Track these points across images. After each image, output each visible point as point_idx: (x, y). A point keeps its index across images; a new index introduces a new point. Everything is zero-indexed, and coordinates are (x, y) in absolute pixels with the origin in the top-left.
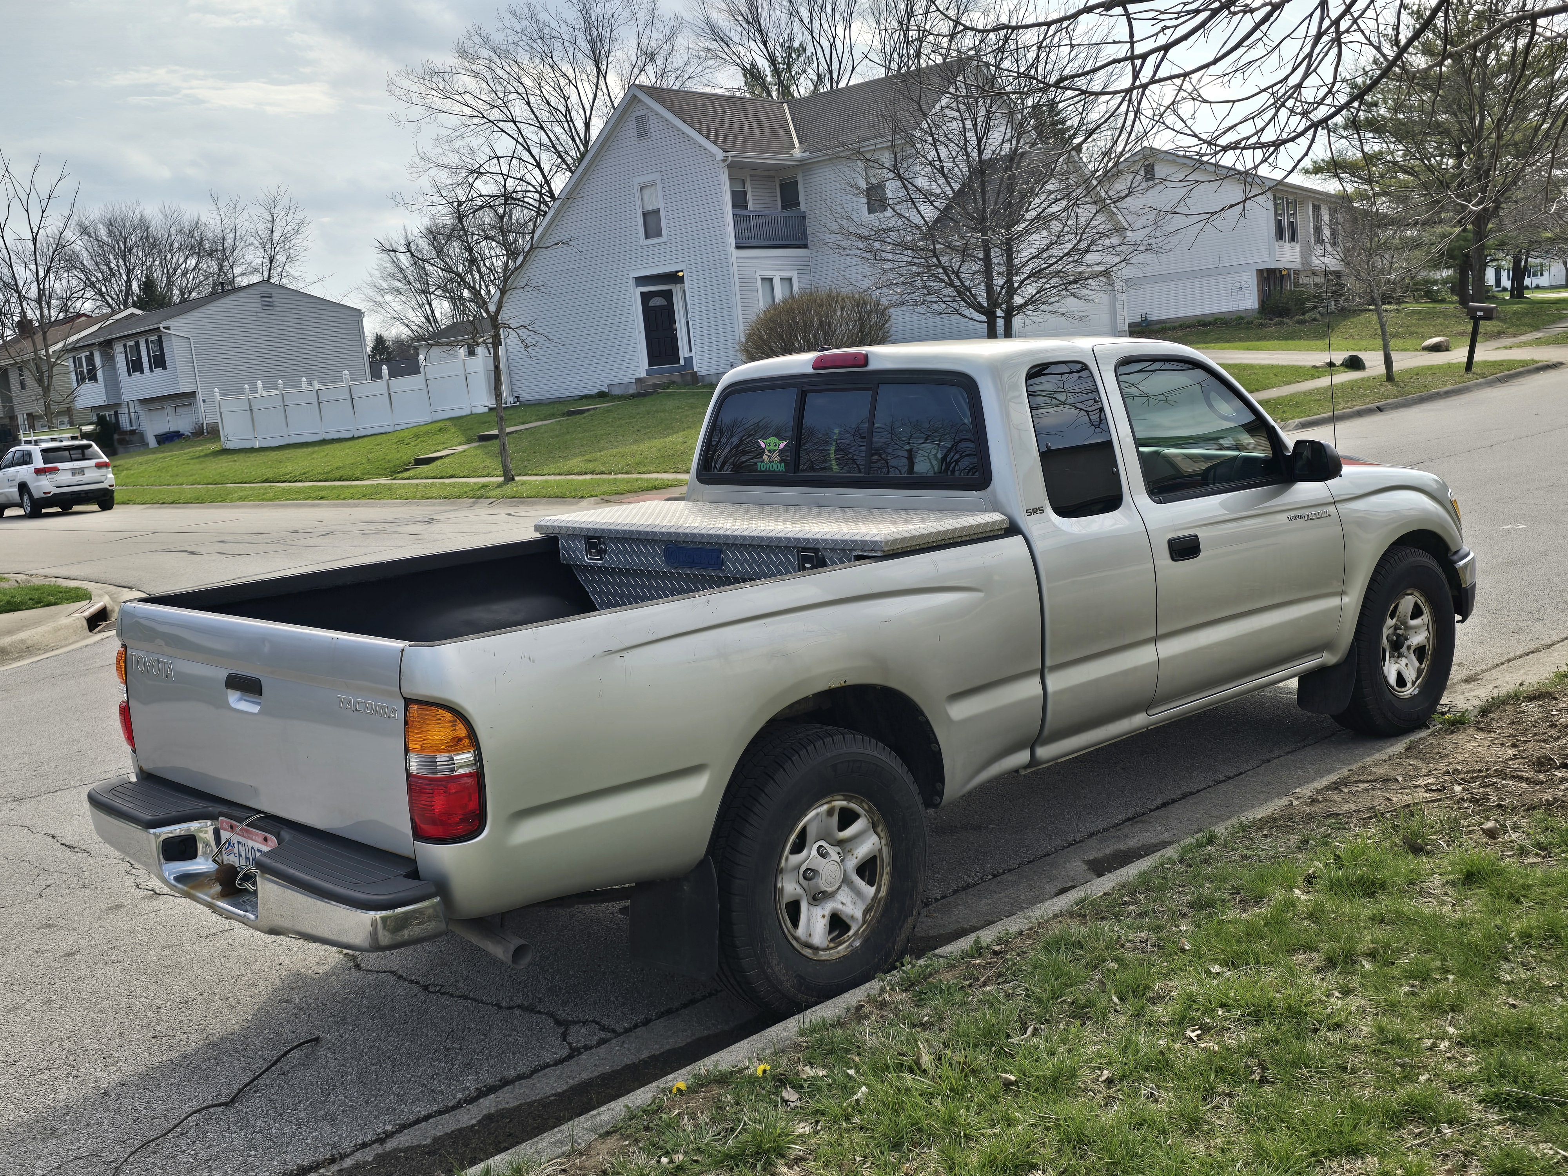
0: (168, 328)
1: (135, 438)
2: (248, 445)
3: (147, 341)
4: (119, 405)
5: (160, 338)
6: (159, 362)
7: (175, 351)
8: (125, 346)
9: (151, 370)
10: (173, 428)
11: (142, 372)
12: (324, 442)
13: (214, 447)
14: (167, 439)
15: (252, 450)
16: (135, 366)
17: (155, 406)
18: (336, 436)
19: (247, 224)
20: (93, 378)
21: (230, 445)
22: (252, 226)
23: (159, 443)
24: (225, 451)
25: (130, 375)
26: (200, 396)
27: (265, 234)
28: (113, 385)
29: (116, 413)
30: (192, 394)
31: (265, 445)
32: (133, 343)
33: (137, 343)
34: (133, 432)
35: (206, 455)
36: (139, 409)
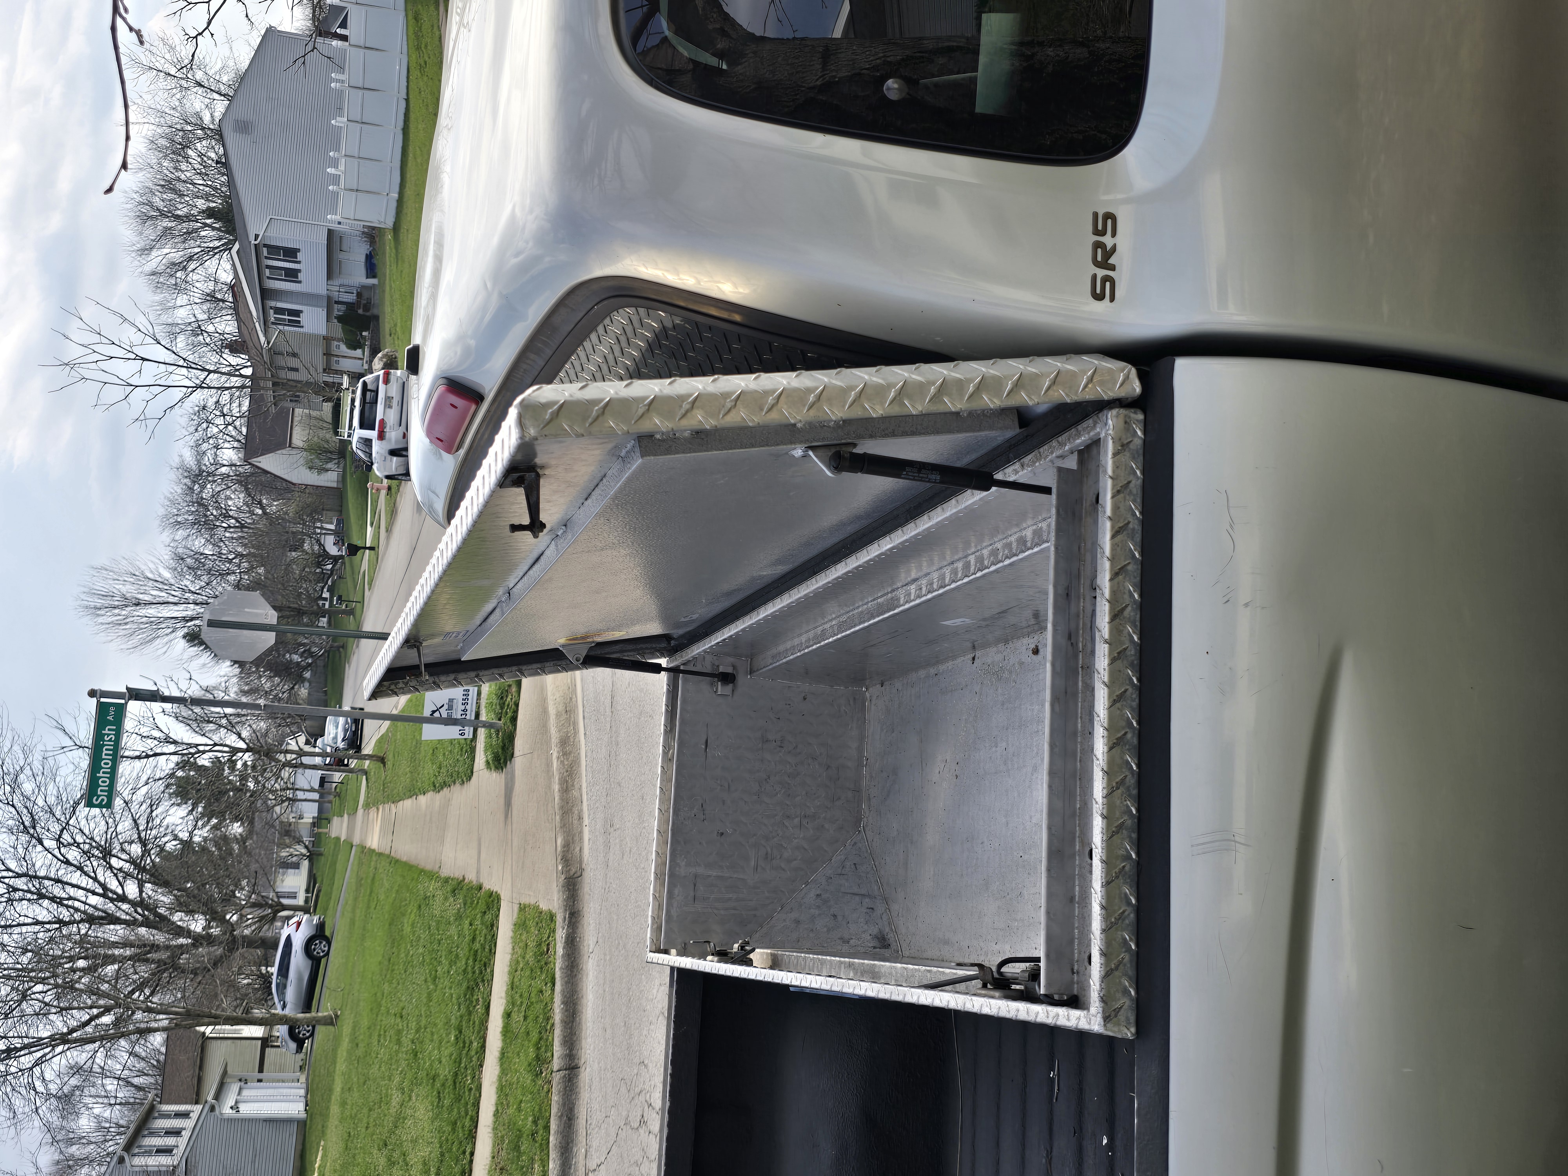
0: (257, 236)
1: (366, 295)
2: (394, 205)
3: (266, 258)
4: (329, 298)
5: (265, 246)
6: (291, 253)
7: (282, 237)
8: (269, 278)
9: (299, 262)
10: (363, 258)
11: (299, 271)
12: (405, 130)
13: (389, 236)
14: (371, 268)
15: (400, 202)
16: (292, 275)
17: (336, 268)
18: (401, 117)
19: (157, 99)
20: (297, 313)
21: (390, 223)
22: (160, 93)
23: (374, 277)
24: (396, 228)
25: (300, 282)
26: (334, 226)
27: (172, 83)
28: (310, 298)
29: (337, 302)
30: (330, 232)
31: (397, 189)
32: (267, 271)
33: (268, 267)
34: (359, 295)
35: (397, 249)
36: (337, 282)
